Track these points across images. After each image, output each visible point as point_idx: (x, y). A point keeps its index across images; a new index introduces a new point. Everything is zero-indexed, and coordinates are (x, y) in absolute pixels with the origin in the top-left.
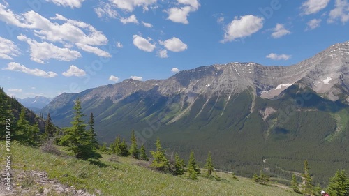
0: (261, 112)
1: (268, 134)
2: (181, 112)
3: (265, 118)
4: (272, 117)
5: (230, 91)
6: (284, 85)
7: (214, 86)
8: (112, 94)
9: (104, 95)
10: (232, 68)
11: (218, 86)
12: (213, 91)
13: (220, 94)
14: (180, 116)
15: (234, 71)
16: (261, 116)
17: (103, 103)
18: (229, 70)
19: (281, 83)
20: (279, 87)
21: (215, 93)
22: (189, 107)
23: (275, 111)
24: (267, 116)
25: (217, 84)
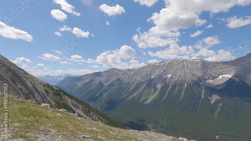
0: (209, 97)
1: (216, 116)
2: (152, 95)
3: (212, 102)
4: (217, 102)
5: (185, 81)
6: (224, 76)
7: (174, 77)
8: (103, 79)
9: (97, 80)
10: (186, 63)
11: (177, 77)
12: (173, 80)
13: (178, 83)
14: (152, 98)
15: (187, 65)
16: (210, 101)
17: (97, 85)
18: (184, 65)
19: (222, 74)
20: (220, 77)
21: (175, 82)
22: (158, 92)
23: (219, 98)
24: (214, 101)
25: (176, 75)
